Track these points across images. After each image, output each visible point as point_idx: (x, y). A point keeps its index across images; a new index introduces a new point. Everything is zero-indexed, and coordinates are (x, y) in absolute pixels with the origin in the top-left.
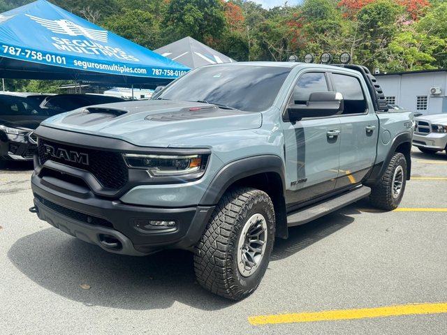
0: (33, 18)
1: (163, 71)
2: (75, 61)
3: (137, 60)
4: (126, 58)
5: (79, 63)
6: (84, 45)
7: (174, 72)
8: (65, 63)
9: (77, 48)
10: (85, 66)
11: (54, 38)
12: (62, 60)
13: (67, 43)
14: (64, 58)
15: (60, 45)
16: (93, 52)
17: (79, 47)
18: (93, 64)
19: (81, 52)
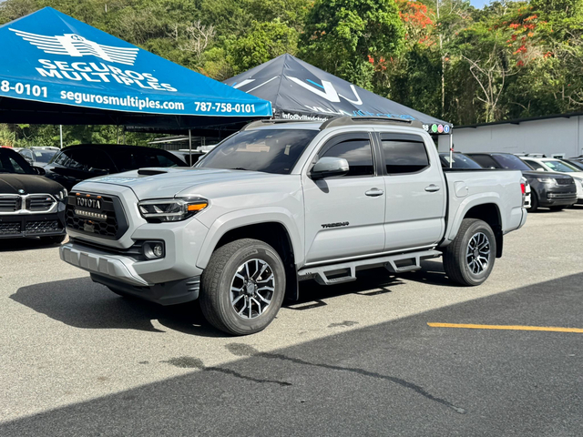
0: (19, 33)
1: (213, 105)
2: (62, 93)
3: (174, 90)
4: (155, 87)
5: (70, 95)
6: (88, 69)
7: (233, 106)
8: (45, 95)
9: (75, 74)
10: (79, 99)
11: (42, 61)
12: (42, 91)
13: (61, 67)
14: (45, 89)
15: (48, 70)
16: (100, 78)
17: (79, 72)
18: (93, 96)
19: (79, 78)
